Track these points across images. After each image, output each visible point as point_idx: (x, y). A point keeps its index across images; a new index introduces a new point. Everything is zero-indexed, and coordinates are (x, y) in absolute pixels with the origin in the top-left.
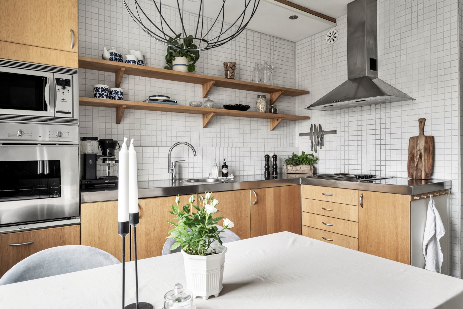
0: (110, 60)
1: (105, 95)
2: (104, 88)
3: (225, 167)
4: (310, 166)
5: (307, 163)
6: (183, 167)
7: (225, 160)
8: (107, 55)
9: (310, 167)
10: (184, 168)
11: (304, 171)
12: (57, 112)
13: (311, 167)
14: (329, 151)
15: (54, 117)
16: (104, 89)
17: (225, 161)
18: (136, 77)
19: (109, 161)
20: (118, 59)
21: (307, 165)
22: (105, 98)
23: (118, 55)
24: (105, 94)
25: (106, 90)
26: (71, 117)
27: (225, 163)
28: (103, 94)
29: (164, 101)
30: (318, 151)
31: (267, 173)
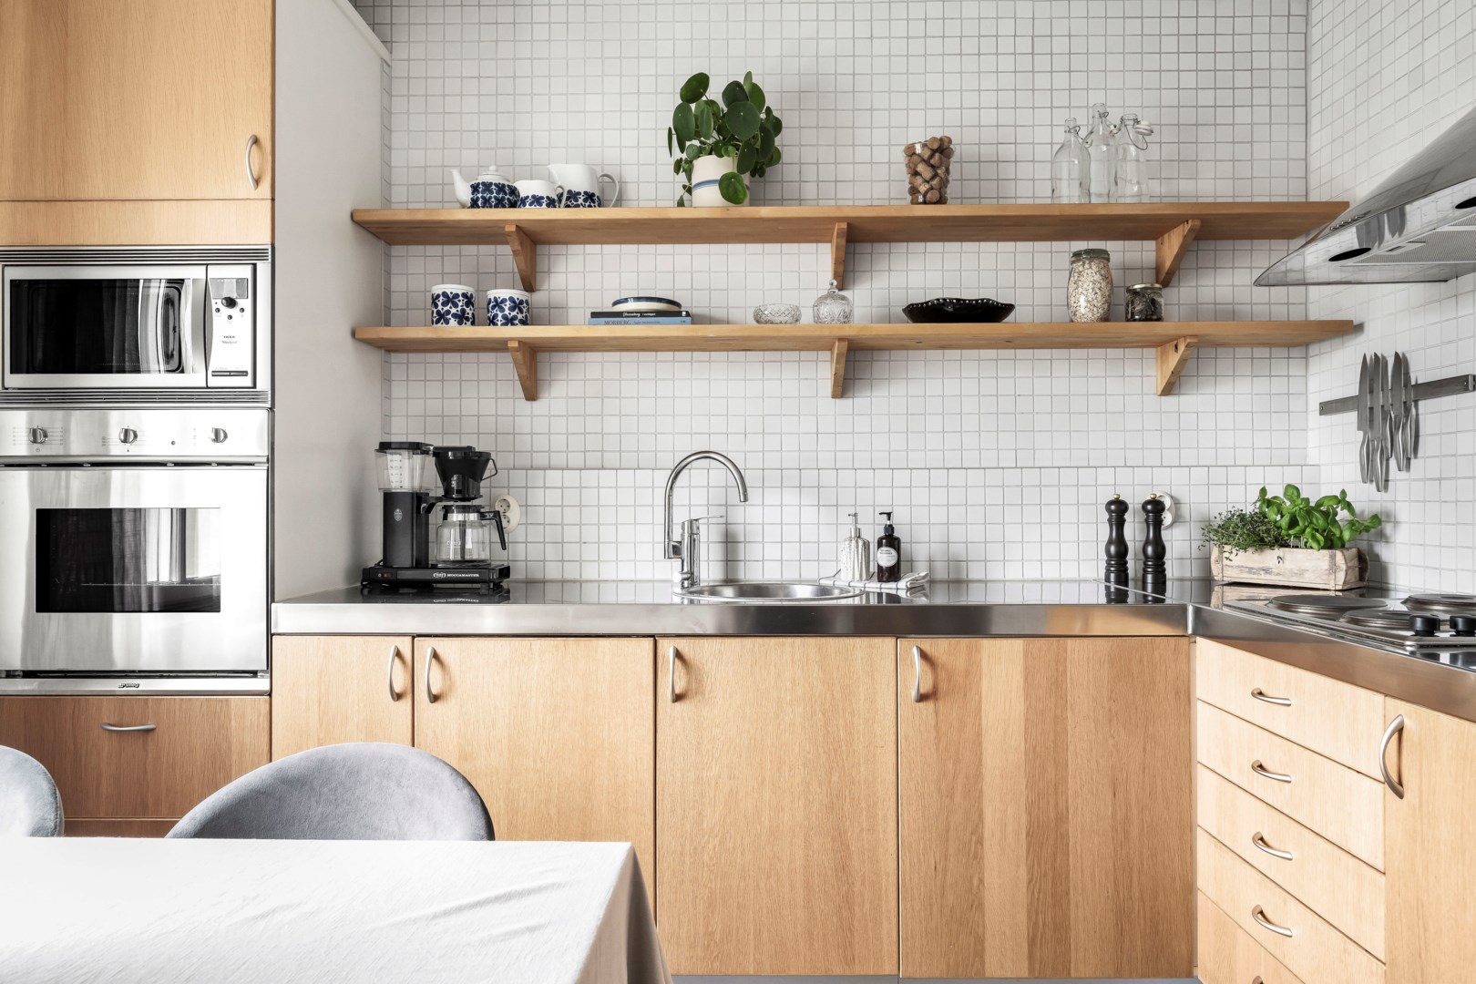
0: (472, 206)
1: (455, 316)
2: (451, 293)
3: (886, 546)
4: (1326, 553)
5: (1318, 542)
6: (742, 539)
7: (889, 519)
8: (465, 194)
9: (1327, 558)
10: (745, 542)
11: (1301, 573)
12: (217, 374)
13: (1333, 558)
14: (1440, 479)
15: (207, 387)
16: (451, 296)
17: (888, 523)
18: (590, 248)
19: (458, 512)
20: (493, 200)
21: (1315, 545)
22: (453, 322)
23: (493, 187)
24: (454, 310)
25: (456, 300)
26: (250, 384)
27: (890, 529)
28: (448, 312)
29: (641, 316)
30: (1395, 481)
31: (1112, 576)
